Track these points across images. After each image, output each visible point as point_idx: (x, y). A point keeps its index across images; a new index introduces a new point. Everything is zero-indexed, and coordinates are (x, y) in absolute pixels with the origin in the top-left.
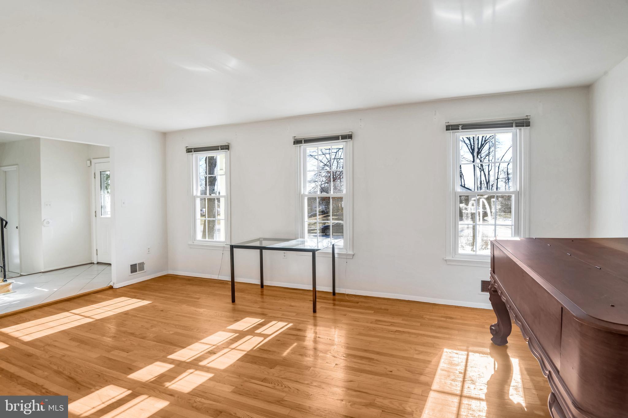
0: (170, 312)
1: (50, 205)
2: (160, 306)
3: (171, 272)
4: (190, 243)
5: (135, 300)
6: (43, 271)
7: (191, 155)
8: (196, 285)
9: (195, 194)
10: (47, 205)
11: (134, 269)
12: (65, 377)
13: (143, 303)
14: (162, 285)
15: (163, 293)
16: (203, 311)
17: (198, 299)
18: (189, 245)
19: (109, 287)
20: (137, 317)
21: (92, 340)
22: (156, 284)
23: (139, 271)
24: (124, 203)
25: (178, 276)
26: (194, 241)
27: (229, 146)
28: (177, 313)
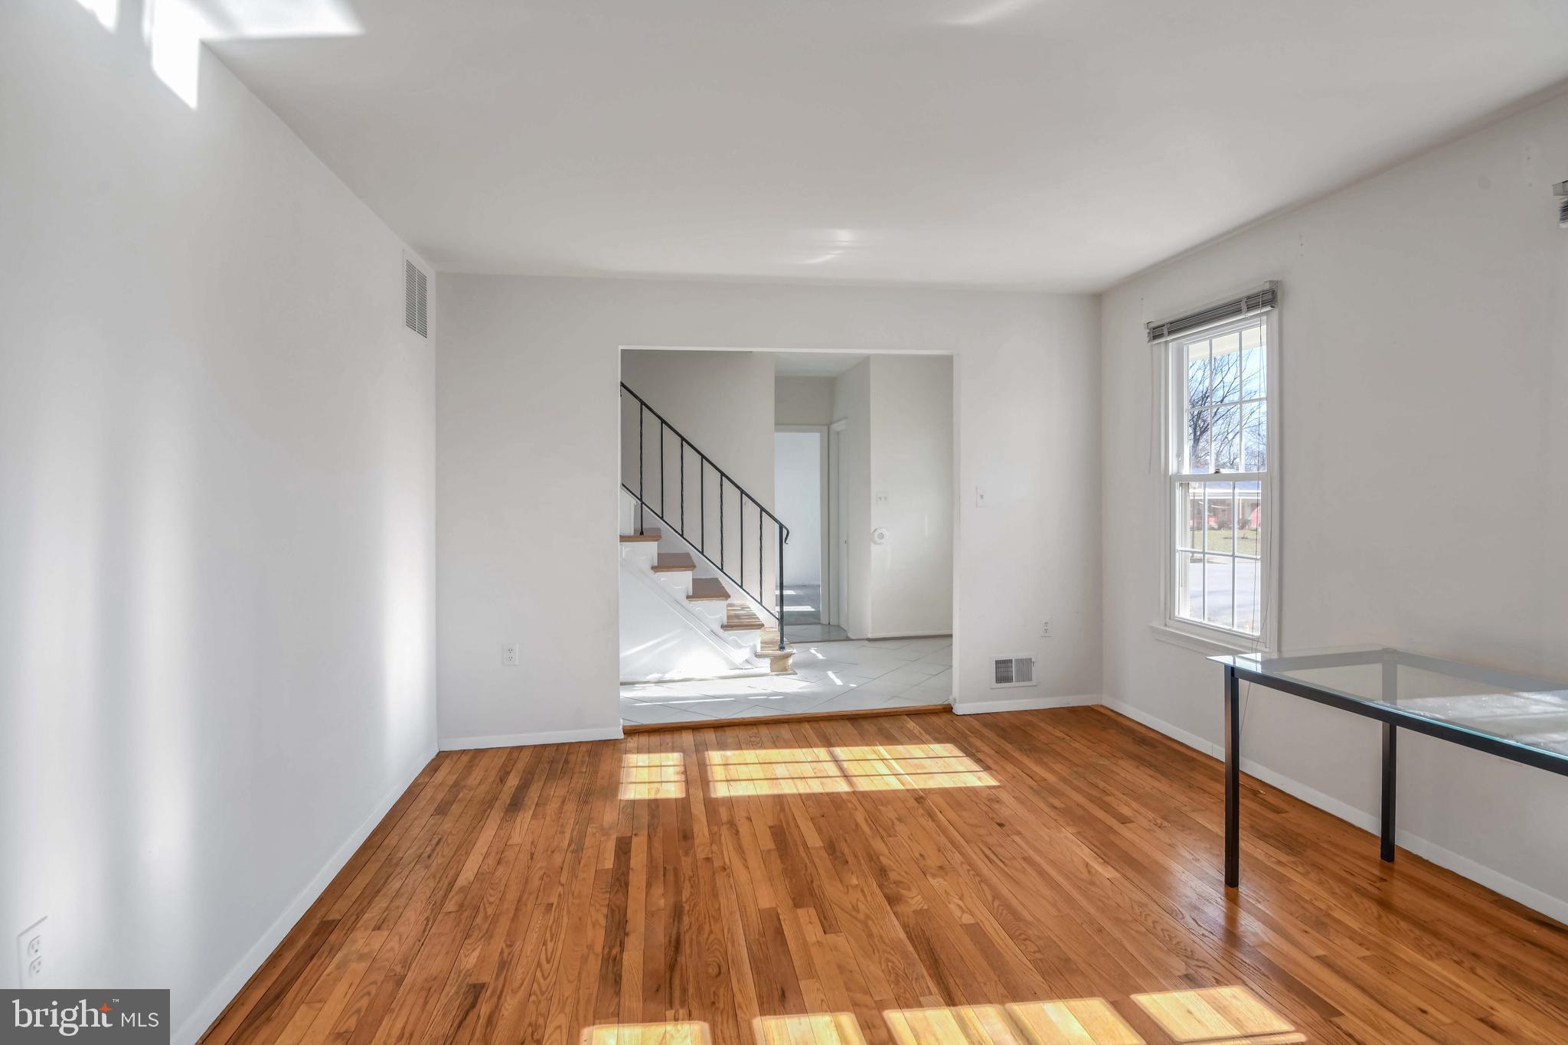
0: (1017, 839)
1: (886, 498)
2: (1010, 807)
3: (1108, 701)
4: (1157, 624)
5: (968, 763)
6: (870, 636)
7: (1163, 347)
8: (1151, 766)
9: (1173, 468)
10: (880, 498)
11: (1004, 671)
12: (675, 932)
13: (979, 779)
14: (1062, 735)
15: (1045, 765)
16: (1108, 875)
17: (1124, 820)
18: (1154, 630)
19: (944, 708)
20: (933, 820)
21: (801, 849)
22: (1050, 729)
23: (1017, 681)
24: (982, 496)
25: (1120, 719)
26: (1168, 620)
27: (1273, 293)
28: (1031, 853)
